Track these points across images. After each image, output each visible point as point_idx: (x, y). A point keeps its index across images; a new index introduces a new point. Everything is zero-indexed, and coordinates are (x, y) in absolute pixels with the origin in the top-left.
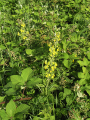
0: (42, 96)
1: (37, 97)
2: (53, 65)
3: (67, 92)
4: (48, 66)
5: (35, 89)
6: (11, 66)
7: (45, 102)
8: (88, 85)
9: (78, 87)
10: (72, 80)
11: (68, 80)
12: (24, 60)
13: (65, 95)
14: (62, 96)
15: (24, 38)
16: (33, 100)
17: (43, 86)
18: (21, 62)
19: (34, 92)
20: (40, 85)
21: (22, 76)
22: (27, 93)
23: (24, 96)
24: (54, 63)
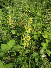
0: (21, 57)
1: (18, 58)
2: (28, 38)
3: (35, 54)
4: (25, 38)
5: (16, 53)
6: (3, 39)
7: (23, 61)
8: (47, 50)
9: (43, 51)
10: (38, 47)
11: (35, 47)
12: (10, 36)
13: (34, 56)
14: (33, 57)
15: (11, 24)
16: (15, 59)
17: (21, 51)
18: (9, 37)
19: (16, 54)
20: (20, 50)
21: (8, 44)
22: (12, 55)
23: (9, 57)
24: (28, 37)
